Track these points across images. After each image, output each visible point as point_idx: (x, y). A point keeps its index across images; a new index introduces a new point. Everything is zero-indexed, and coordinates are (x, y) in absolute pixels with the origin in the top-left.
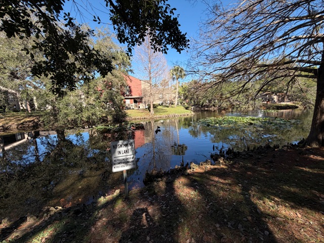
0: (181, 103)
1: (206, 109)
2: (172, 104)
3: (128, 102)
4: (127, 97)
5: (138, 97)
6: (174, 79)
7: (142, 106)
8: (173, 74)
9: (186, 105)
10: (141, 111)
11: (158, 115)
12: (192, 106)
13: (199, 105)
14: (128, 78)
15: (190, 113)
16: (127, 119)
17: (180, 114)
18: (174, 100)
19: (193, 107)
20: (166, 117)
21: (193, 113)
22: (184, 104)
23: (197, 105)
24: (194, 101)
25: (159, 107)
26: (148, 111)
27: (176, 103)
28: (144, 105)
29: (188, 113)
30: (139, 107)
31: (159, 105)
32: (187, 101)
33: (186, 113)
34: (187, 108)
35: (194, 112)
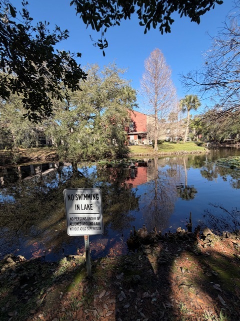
0: (192, 139)
1: (227, 146)
2: (181, 140)
3: (132, 137)
4: (131, 133)
5: (142, 132)
6: (184, 110)
7: (146, 141)
8: (184, 105)
9: (198, 140)
10: (144, 147)
11: (162, 152)
12: (207, 142)
13: (217, 141)
14: (132, 113)
15: (204, 151)
16: (130, 155)
17: (189, 152)
18: (183, 136)
19: (208, 144)
20: (172, 154)
21: (208, 151)
22: (196, 140)
23: (213, 141)
24: (210, 137)
25: (165, 143)
26: (152, 147)
27: (186, 138)
28: (148, 141)
29: (201, 151)
30: (143, 144)
31: (165, 141)
32: (200, 136)
33: (198, 151)
34: (199, 145)
35: (209, 149)
